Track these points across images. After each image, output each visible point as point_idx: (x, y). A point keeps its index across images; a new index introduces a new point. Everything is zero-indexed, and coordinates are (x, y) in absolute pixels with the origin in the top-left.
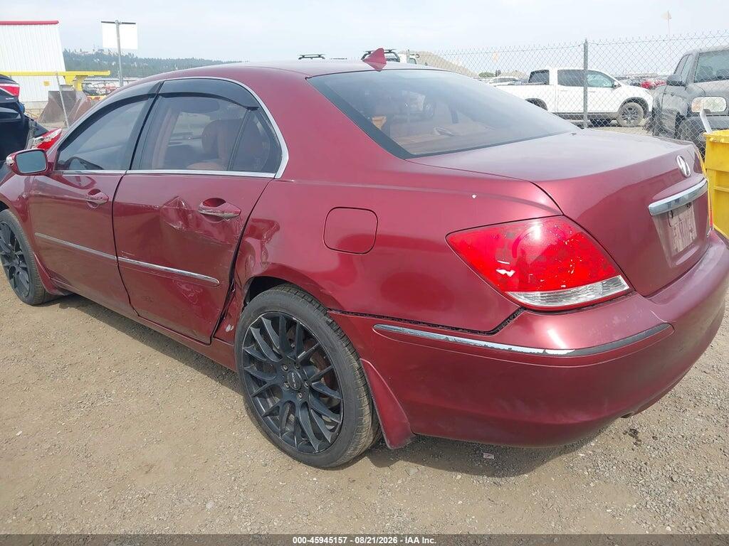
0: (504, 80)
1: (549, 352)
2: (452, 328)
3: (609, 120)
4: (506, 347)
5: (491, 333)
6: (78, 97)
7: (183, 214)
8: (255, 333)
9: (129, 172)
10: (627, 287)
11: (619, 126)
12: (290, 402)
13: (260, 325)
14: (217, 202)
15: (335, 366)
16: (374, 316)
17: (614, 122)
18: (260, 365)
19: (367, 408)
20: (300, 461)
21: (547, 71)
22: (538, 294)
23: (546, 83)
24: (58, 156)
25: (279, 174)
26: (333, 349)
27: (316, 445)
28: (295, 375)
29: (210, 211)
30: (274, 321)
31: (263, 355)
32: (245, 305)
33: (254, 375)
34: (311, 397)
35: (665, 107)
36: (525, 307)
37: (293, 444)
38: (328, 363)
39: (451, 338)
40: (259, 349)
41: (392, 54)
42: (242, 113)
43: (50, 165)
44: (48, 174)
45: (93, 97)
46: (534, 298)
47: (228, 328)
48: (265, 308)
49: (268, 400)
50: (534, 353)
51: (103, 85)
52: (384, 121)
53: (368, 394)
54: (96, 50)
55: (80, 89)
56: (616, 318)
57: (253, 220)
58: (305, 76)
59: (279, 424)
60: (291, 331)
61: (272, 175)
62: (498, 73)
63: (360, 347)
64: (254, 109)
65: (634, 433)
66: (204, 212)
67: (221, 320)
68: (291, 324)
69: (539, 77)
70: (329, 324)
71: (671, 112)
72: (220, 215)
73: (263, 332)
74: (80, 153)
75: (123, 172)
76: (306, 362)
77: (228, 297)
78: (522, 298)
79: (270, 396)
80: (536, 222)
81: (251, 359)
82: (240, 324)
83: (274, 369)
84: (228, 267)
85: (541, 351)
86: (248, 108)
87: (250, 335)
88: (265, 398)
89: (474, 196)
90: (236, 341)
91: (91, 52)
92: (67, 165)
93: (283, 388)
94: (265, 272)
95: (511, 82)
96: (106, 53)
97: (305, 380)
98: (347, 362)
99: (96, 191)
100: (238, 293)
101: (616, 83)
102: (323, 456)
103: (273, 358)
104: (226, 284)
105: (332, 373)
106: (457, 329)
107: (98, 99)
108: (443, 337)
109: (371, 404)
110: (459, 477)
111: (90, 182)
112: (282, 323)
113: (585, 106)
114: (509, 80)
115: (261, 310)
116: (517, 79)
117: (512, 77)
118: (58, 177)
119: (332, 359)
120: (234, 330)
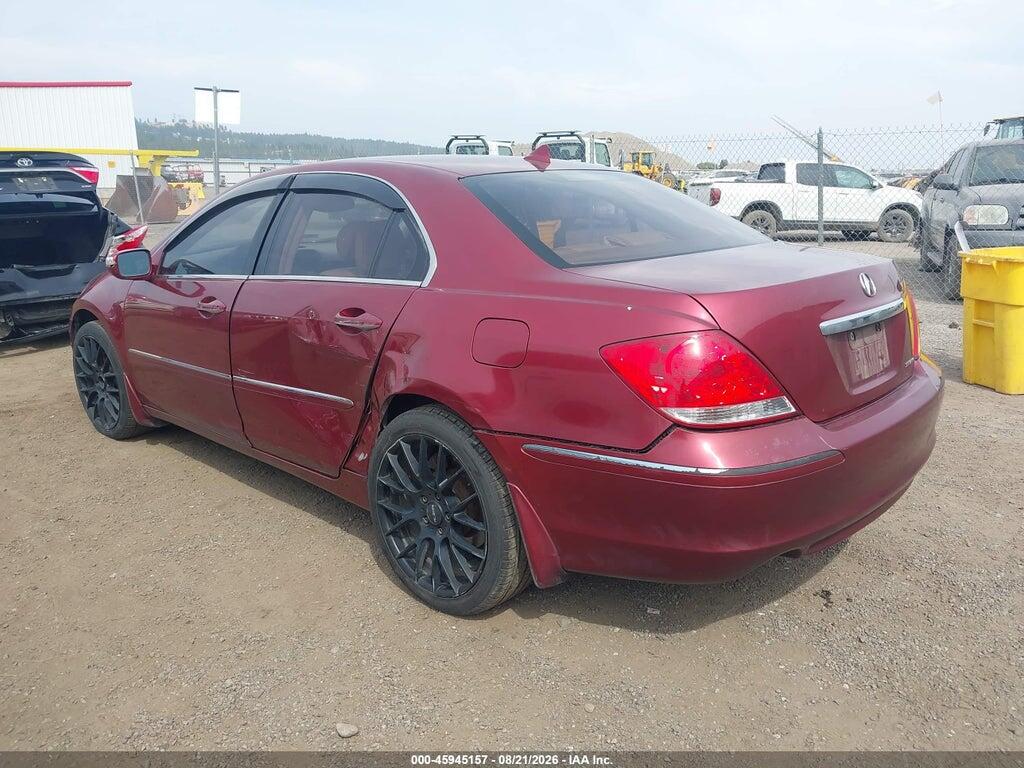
0: (731, 174)
1: (702, 471)
2: (605, 447)
3: (867, 233)
4: (658, 466)
5: (642, 452)
6: (156, 184)
7: (316, 325)
8: (393, 460)
9: (251, 277)
10: (793, 410)
11: (881, 241)
12: (429, 539)
13: (398, 451)
14: (356, 312)
15: (479, 492)
16: (523, 435)
17: (873, 235)
18: (397, 497)
19: (513, 541)
20: (438, 609)
21: (783, 165)
22: (695, 411)
23: (782, 181)
24: (163, 259)
25: (426, 283)
26: (478, 474)
27: (456, 588)
28: (435, 508)
29: (347, 321)
30: (414, 444)
31: (401, 485)
32: (382, 429)
33: (390, 508)
34: (452, 531)
35: (935, 217)
36: (678, 424)
37: (430, 589)
38: (472, 490)
39: (603, 457)
40: (396, 479)
41: (575, 138)
42: (387, 214)
43: (154, 268)
44: (150, 279)
45: (174, 185)
46: (689, 415)
47: (361, 457)
48: (404, 430)
49: (404, 540)
50: (686, 472)
51: (185, 169)
52: (558, 226)
53: (515, 525)
54: (177, 121)
55: (157, 173)
56: (777, 440)
57: (395, 335)
58: (457, 176)
59: (414, 566)
60: (433, 459)
61: (418, 284)
62: (724, 164)
63: (507, 469)
64: (401, 210)
65: (826, 594)
66: (340, 323)
67: (354, 447)
68: (433, 448)
69: (772, 172)
70: (474, 447)
71: (939, 223)
72: (358, 325)
73: (402, 460)
74: (189, 254)
75: (245, 277)
76: (448, 491)
77: (362, 421)
78: (677, 414)
79: (406, 536)
80: (695, 336)
81: (386, 489)
82: (375, 451)
83: (412, 502)
84: (365, 386)
85: (694, 470)
86: (394, 210)
87: (387, 461)
88: (401, 538)
89: (629, 308)
90: (369, 471)
91: (170, 123)
92: (172, 270)
93: (421, 524)
94: (407, 389)
95: (740, 178)
96: (190, 125)
97: (446, 513)
98: (492, 489)
99: (211, 299)
100: (375, 415)
101: (875, 184)
102: (464, 601)
103: (411, 488)
104: (361, 405)
105: (476, 501)
106: (610, 448)
107: (180, 186)
108: (594, 456)
109: (519, 537)
110: (618, 629)
111: (197, 288)
112: (423, 447)
113: (820, 213)
114: (739, 174)
115: (400, 433)
116: (748, 172)
117: (741, 171)
118: (162, 282)
119: (477, 486)
120: (368, 459)
